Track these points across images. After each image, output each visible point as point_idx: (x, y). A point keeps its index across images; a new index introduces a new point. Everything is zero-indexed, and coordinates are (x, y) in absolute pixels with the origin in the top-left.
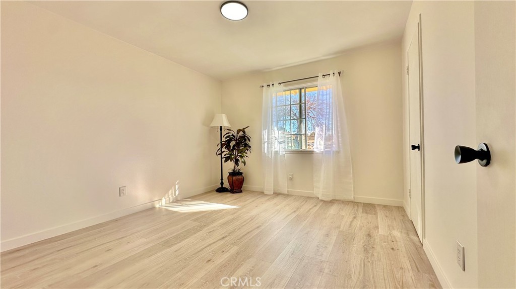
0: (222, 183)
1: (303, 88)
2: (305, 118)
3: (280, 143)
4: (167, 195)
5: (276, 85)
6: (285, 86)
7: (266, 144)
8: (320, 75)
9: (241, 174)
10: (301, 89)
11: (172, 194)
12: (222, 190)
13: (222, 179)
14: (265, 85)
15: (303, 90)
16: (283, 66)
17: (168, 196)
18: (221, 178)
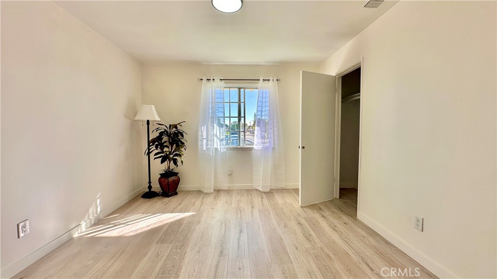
0: (150, 187)
1: (242, 88)
2: (244, 117)
3: (221, 140)
4: (87, 216)
5: (217, 81)
6: (225, 83)
7: (205, 141)
8: (261, 79)
9: (176, 174)
10: (240, 89)
11: (93, 213)
12: (149, 195)
13: (150, 182)
14: (205, 79)
15: (242, 90)
16: (222, 62)
17: (89, 217)
18: (148, 181)
